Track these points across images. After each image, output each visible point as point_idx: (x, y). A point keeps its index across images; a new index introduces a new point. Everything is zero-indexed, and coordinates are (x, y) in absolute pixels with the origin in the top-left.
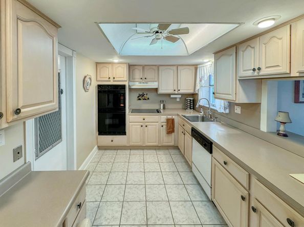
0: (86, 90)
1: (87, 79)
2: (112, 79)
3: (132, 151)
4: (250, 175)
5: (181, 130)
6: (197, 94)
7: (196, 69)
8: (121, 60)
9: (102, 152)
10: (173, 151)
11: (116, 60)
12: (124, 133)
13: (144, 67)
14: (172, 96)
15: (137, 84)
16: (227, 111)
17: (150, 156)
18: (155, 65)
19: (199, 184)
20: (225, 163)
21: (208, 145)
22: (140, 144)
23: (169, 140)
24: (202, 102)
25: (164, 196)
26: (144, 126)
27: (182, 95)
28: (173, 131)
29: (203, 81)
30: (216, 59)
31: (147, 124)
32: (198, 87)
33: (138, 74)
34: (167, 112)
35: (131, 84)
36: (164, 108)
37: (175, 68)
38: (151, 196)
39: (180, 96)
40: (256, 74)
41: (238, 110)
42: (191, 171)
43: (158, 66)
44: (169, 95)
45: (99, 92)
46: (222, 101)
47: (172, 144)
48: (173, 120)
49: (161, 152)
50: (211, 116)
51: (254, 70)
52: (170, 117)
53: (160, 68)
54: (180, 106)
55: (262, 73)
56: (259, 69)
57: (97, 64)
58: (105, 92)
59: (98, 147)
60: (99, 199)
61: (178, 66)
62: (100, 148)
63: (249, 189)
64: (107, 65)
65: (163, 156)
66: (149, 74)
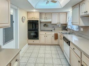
0: (23, 22)
1: (24, 18)
2: (33, 18)
3: (41, 46)
4: (81, 52)
5: (60, 38)
6: (67, 24)
7: (67, 14)
8: (36, 11)
9: (29, 46)
10: (57, 47)
11: (34, 11)
12: (38, 39)
13: (46, 13)
14: (57, 25)
15: (43, 20)
16: (78, 30)
17: (48, 48)
18: (50, 13)
19: (66, 59)
20: (74, 49)
21: (69, 43)
22: (44, 43)
23: (56, 42)
24: (69, 27)
25: (51, 62)
26: (46, 36)
27: (61, 24)
28: (57, 38)
29: (69, 19)
30: (73, 9)
31: (47, 35)
32: (67, 21)
33: (43, 16)
34: (55, 31)
35: (41, 20)
36: (54, 30)
37: (58, 14)
38: (46, 62)
39: (60, 25)
40: (86, 14)
41: (82, 29)
42: (64, 54)
43: (51, 13)
44: (56, 24)
45: (28, 23)
46: (76, 26)
47: (57, 43)
48: (57, 34)
49: (52, 47)
50: (72, 32)
51: (85, 12)
52: (56, 33)
53: (52, 14)
54: (61, 29)
55: (88, 13)
56: (87, 12)
57: (28, 12)
58: (31, 23)
59: (28, 44)
60: (26, 62)
61: (59, 13)
62: (29, 44)
63: (81, 58)
64: (31, 13)
65: (53, 48)
66: (48, 16)
